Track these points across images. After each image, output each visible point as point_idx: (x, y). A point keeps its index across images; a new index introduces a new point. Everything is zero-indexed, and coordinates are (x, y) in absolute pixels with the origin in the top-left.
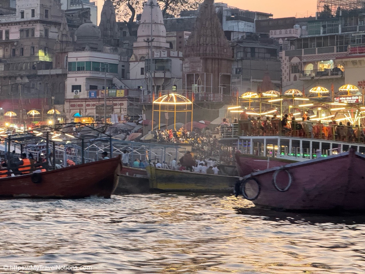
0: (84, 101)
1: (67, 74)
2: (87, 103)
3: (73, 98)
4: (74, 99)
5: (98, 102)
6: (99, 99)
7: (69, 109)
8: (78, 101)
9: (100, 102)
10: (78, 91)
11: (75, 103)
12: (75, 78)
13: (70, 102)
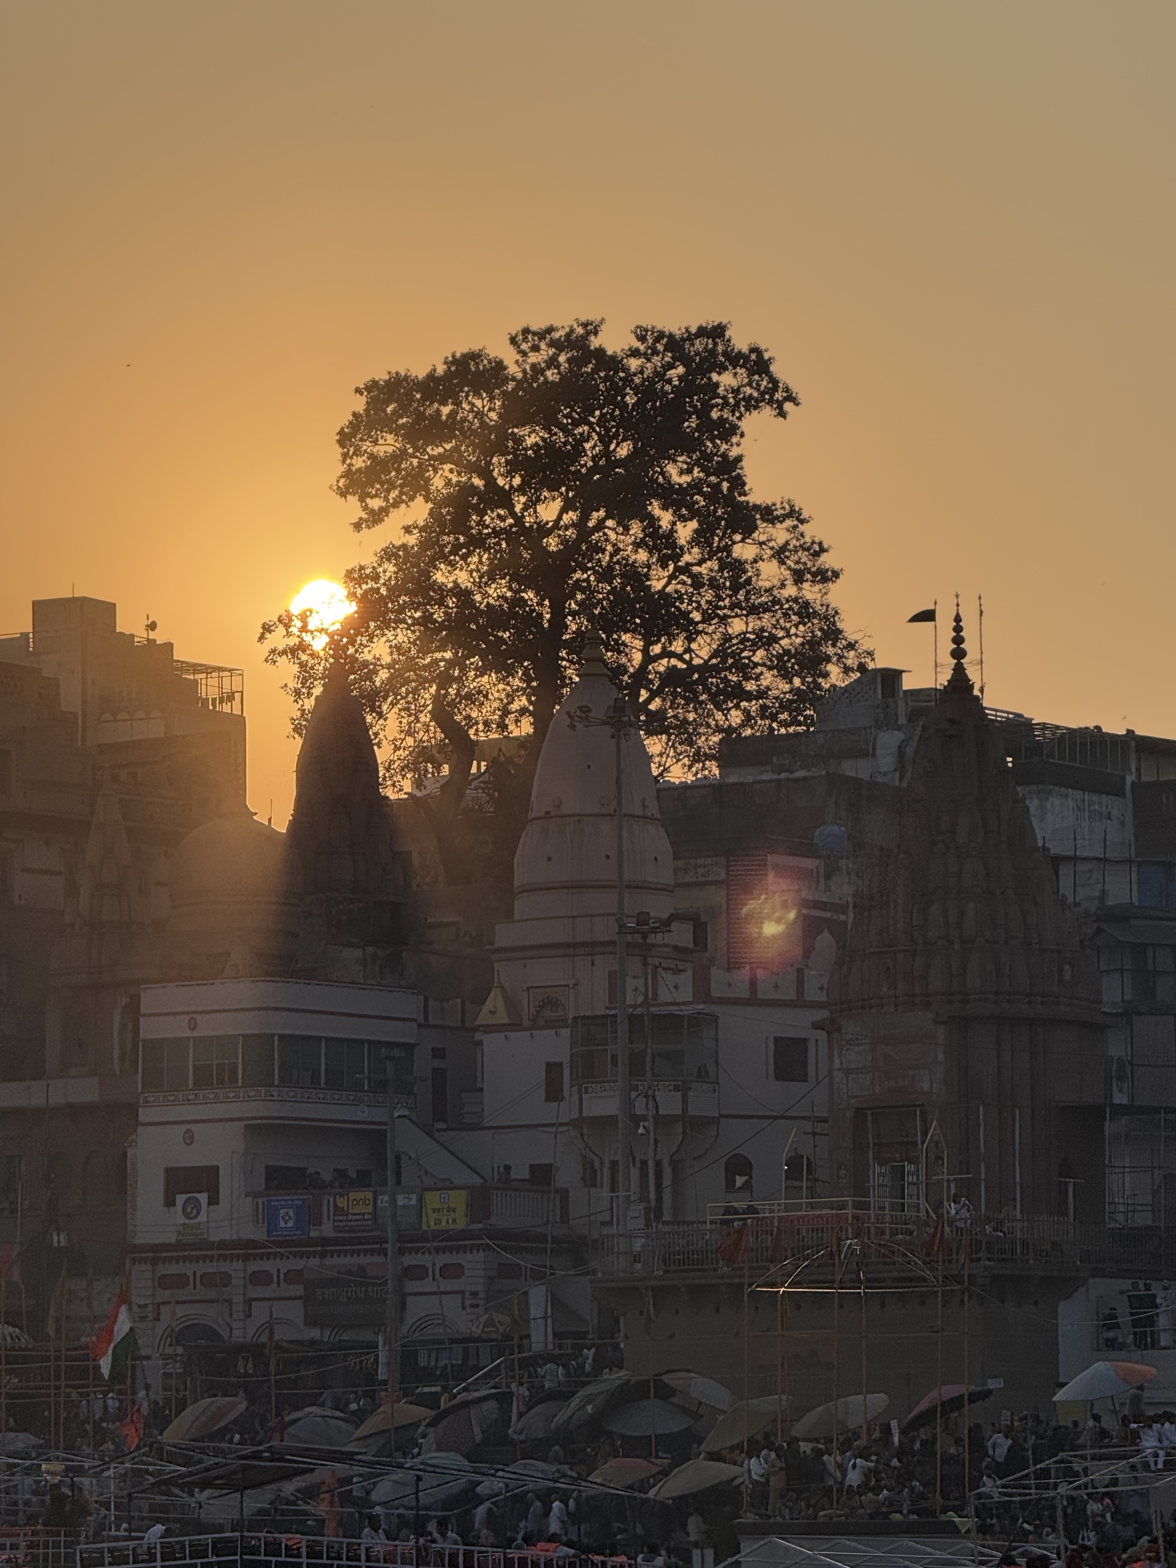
0: (238, 1257)
1: (133, 1110)
2: (255, 1266)
3: (172, 1238)
4: (179, 1246)
5: (315, 1262)
6: (325, 1241)
7: (149, 1301)
8: (204, 1258)
9: (329, 1261)
10: (203, 1197)
11: (187, 1269)
12: (184, 1127)
13: (155, 1262)
